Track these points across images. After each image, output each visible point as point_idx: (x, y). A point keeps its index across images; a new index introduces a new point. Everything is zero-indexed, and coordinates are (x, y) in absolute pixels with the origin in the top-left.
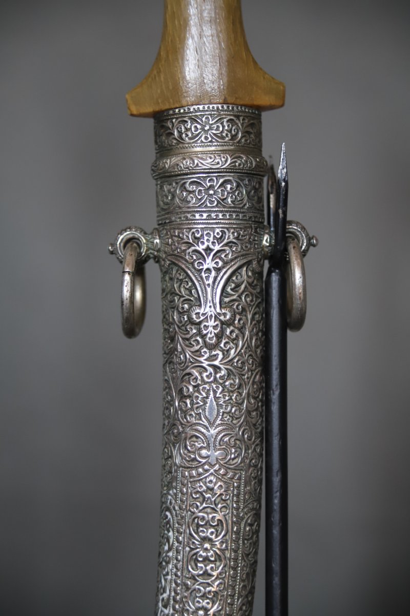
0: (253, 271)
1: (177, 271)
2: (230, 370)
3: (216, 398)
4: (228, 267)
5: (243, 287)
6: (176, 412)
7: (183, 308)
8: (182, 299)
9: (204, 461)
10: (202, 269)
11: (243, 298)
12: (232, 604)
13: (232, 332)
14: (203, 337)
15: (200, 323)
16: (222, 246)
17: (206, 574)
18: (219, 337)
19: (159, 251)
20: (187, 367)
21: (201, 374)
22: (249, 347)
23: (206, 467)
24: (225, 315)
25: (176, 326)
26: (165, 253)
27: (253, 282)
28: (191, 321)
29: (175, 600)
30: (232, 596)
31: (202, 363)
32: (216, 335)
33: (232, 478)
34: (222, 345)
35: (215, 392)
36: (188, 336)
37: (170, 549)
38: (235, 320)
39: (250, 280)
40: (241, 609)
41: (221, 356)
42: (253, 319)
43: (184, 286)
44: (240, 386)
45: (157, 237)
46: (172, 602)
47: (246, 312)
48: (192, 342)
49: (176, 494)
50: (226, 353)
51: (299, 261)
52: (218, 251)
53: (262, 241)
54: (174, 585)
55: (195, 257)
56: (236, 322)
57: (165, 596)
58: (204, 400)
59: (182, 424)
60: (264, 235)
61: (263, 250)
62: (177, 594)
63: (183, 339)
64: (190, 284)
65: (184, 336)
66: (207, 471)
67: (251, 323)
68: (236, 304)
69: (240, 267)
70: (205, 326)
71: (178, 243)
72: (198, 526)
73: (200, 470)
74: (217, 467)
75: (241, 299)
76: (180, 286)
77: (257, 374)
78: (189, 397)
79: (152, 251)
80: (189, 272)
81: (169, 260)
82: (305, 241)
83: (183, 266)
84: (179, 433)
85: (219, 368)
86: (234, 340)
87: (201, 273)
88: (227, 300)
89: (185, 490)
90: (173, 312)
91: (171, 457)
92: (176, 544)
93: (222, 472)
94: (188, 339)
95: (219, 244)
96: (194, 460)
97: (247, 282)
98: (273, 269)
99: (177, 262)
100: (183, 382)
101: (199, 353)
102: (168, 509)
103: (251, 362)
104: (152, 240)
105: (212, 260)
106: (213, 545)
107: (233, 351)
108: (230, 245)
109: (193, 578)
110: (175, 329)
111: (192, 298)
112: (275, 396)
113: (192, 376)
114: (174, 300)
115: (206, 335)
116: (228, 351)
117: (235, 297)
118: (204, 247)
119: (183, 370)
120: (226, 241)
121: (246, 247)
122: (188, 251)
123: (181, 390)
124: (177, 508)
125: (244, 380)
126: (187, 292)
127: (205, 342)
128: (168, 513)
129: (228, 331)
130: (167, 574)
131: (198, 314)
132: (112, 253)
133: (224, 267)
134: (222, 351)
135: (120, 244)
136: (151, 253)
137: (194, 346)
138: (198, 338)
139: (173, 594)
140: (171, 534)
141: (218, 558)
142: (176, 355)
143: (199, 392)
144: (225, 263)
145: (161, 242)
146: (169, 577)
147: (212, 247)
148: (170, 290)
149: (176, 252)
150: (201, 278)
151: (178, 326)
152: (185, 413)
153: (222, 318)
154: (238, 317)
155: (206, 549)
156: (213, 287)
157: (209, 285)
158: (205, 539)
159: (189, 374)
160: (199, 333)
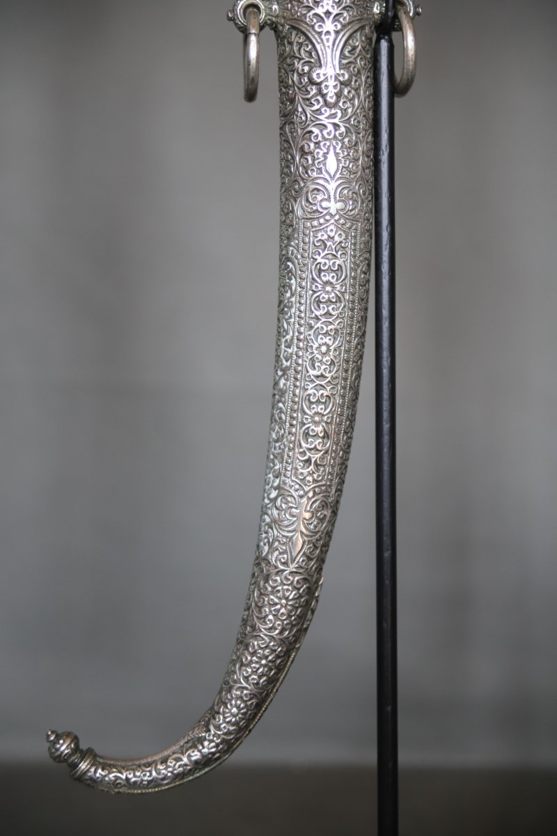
0: (366, 36)
1: (297, 35)
2: (348, 128)
3: (337, 154)
4: (346, 30)
5: (358, 50)
6: (298, 169)
7: (303, 70)
8: (302, 62)
9: (325, 212)
10: (322, 32)
11: (358, 61)
12: (350, 342)
13: (349, 92)
14: (324, 96)
15: (321, 83)
16: (341, 10)
17: (328, 314)
18: (339, 95)
19: (277, 17)
20: (309, 125)
21: (321, 131)
22: (363, 108)
23: (328, 217)
24: (343, 75)
25: (296, 88)
26: (284, 18)
27: (366, 47)
28: (312, 82)
29: (299, 340)
30: (350, 334)
31: (322, 120)
32: (336, 94)
33: (350, 228)
34: (341, 104)
35: (335, 148)
36: (309, 96)
37: (292, 295)
38: (351, 81)
39: (364, 45)
40: (356, 348)
41: (339, 115)
42: (366, 82)
43: (304, 49)
44: (356, 144)
45: (276, 3)
46: (295, 341)
47: (361, 74)
48: (313, 102)
49: (297, 245)
50: (344, 111)
51: (411, 24)
52: (337, 15)
53: (373, 8)
54: (297, 326)
55: (315, 21)
56: (353, 83)
57: (288, 337)
58: (325, 155)
59: (303, 179)
60: (374, 3)
61: (374, 17)
62: (300, 333)
63: (303, 99)
64: (310, 47)
65: (304, 97)
66: (327, 221)
67: (365, 86)
68: (353, 66)
69: (355, 32)
70: (326, 85)
71: (298, 8)
72: (320, 271)
73: (322, 221)
74: (337, 217)
75: (356, 61)
76: (299, 50)
77: (369, 134)
78: (311, 153)
79: (270, 17)
80: (309, 35)
81: (288, 25)
82: (412, 9)
83: (304, 30)
84: (301, 189)
85: (338, 126)
86: (350, 100)
87: (321, 35)
88: (344, 62)
89: (307, 240)
90: (293, 75)
91: (293, 211)
92: (299, 289)
93: (342, 221)
94: (308, 99)
95: (338, 8)
96: (317, 211)
97: (362, 46)
98: (382, 36)
99: (297, 26)
100: (303, 140)
101: (319, 112)
102: (289, 259)
103: (365, 122)
104: (269, 6)
105: (333, 23)
106: (334, 288)
107: (350, 110)
108: (347, 9)
109: (317, 318)
110: (294, 90)
111: (312, 60)
112: (384, 158)
113: (313, 133)
114: (294, 63)
115: (326, 94)
116: (345, 110)
117: (351, 60)
118: (325, 10)
119: (304, 129)
120: (343, 5)
121: (361, 12)
122: (308, 15)
123: (302, 148)
124: (299, 257)
125: (359, 138)
126: (307, 54)
127: (325, 101)
128: (289, 263)
129: (346, 92)
130: (290, 317)
131: (318, 74)
132: (230, 19)
133: (342, 30)
134: (341, 109)
135: (240, 10)
136: (269, 19)
137: (314, 105)
138: (319, 98)
139: (296, 334)
140: (293, 281)
141: (339, 299)
142: (297, 116)
143: (319, 147)
144: (344, 26)
145: (280, 8)
146: (292, 320)
147: (331, 10)
148: (289, 53)
149: (296, 16)
150: (322, 40)
151: (298, 88)
152: (306, 169)
153: (341, 79)
154: (354, 78)
155: (328, 292)
156: (333, 50)
157: (329, 47)
158: (328, 283)
159: (311, 132)
160: (320, 92)
